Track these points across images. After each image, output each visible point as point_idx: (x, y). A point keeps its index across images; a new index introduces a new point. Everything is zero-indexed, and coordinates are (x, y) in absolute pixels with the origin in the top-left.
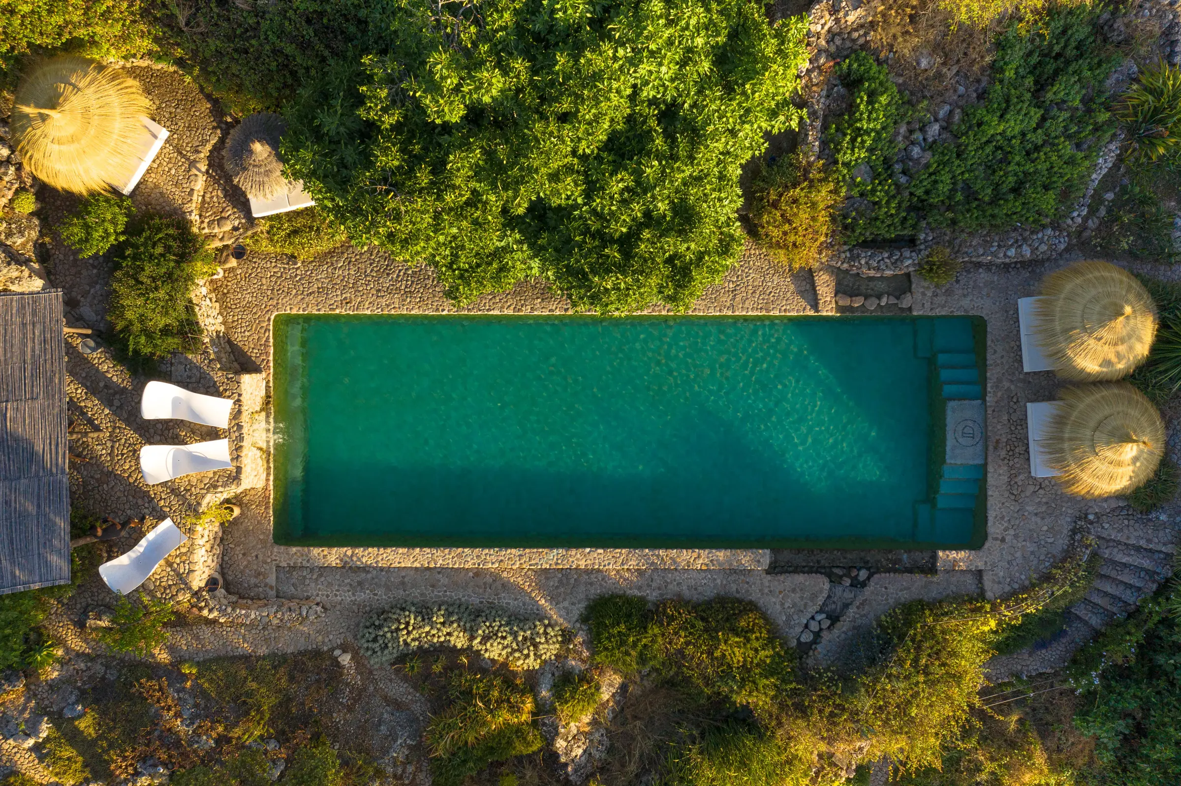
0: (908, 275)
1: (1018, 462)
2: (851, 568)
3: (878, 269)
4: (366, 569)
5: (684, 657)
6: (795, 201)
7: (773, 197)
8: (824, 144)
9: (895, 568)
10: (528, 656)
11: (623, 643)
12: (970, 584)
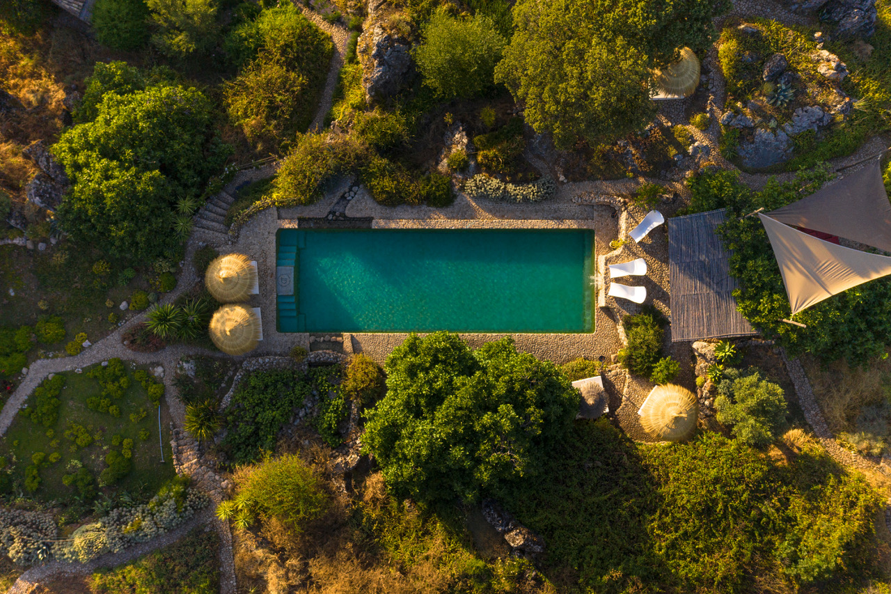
0: (311, 351)
1: (263, 268)
2: (336, 220)
3: (325, 353)
4: (553, 219)
5: (410, 180)
6: (363, 382)
7: (372, 383)
8: (350, 408)
9: (316, 220)
10: (480, 181)
11: (437, 187)
12: (283, 213)
